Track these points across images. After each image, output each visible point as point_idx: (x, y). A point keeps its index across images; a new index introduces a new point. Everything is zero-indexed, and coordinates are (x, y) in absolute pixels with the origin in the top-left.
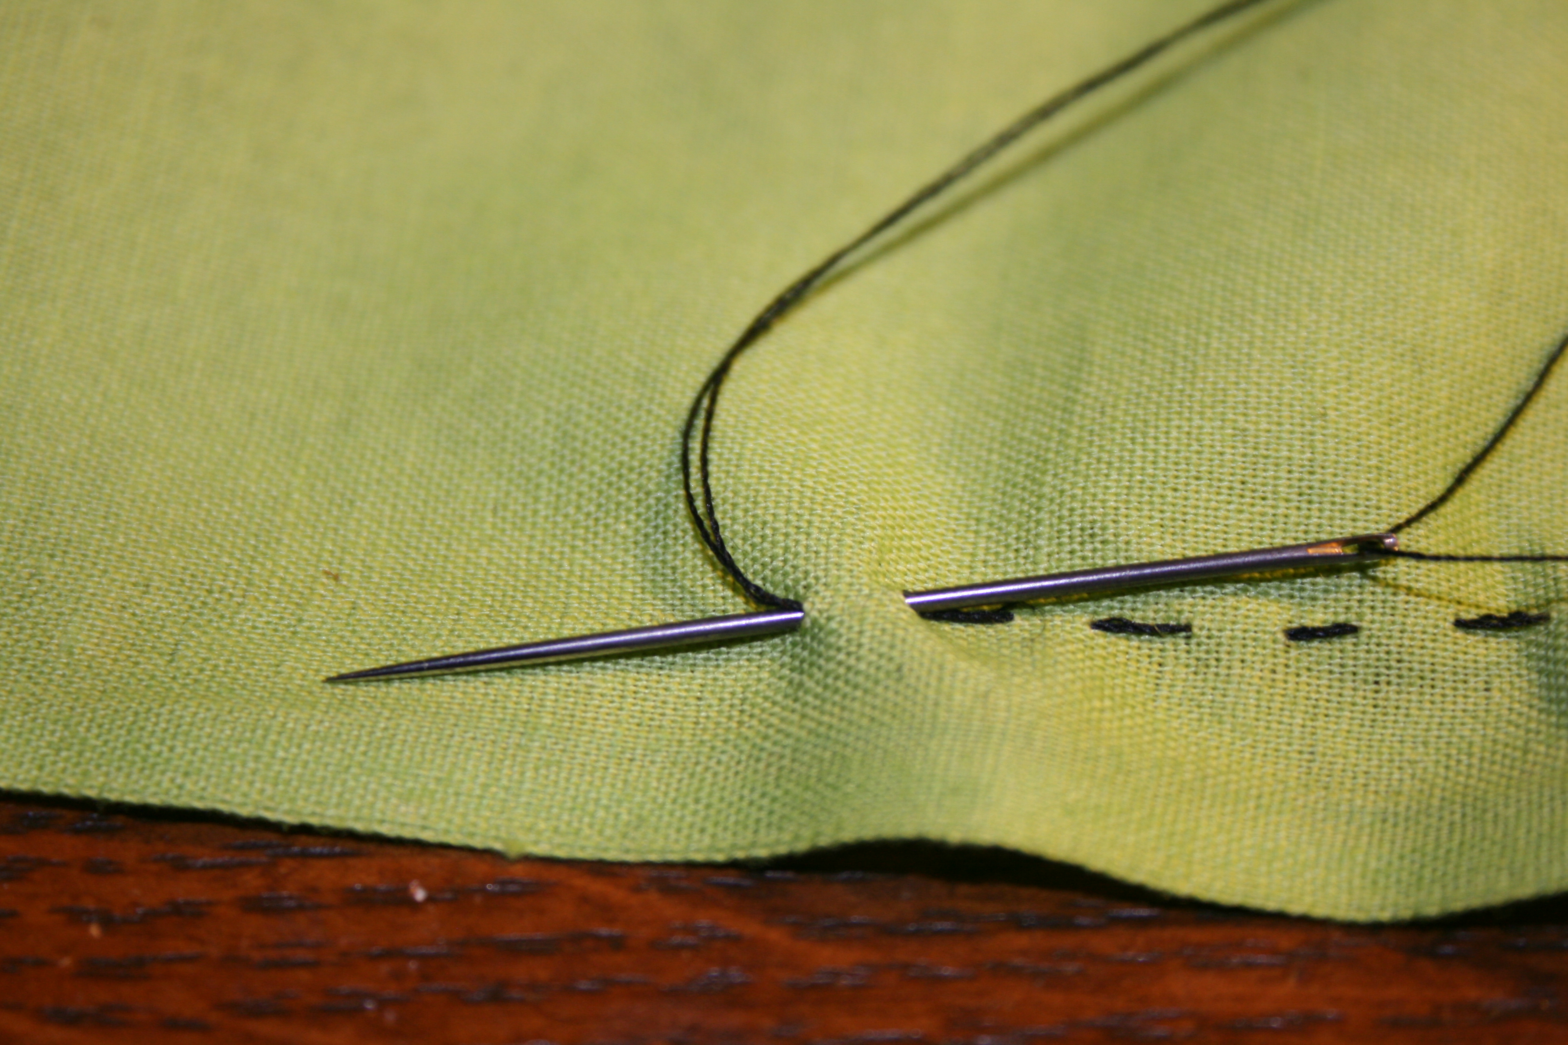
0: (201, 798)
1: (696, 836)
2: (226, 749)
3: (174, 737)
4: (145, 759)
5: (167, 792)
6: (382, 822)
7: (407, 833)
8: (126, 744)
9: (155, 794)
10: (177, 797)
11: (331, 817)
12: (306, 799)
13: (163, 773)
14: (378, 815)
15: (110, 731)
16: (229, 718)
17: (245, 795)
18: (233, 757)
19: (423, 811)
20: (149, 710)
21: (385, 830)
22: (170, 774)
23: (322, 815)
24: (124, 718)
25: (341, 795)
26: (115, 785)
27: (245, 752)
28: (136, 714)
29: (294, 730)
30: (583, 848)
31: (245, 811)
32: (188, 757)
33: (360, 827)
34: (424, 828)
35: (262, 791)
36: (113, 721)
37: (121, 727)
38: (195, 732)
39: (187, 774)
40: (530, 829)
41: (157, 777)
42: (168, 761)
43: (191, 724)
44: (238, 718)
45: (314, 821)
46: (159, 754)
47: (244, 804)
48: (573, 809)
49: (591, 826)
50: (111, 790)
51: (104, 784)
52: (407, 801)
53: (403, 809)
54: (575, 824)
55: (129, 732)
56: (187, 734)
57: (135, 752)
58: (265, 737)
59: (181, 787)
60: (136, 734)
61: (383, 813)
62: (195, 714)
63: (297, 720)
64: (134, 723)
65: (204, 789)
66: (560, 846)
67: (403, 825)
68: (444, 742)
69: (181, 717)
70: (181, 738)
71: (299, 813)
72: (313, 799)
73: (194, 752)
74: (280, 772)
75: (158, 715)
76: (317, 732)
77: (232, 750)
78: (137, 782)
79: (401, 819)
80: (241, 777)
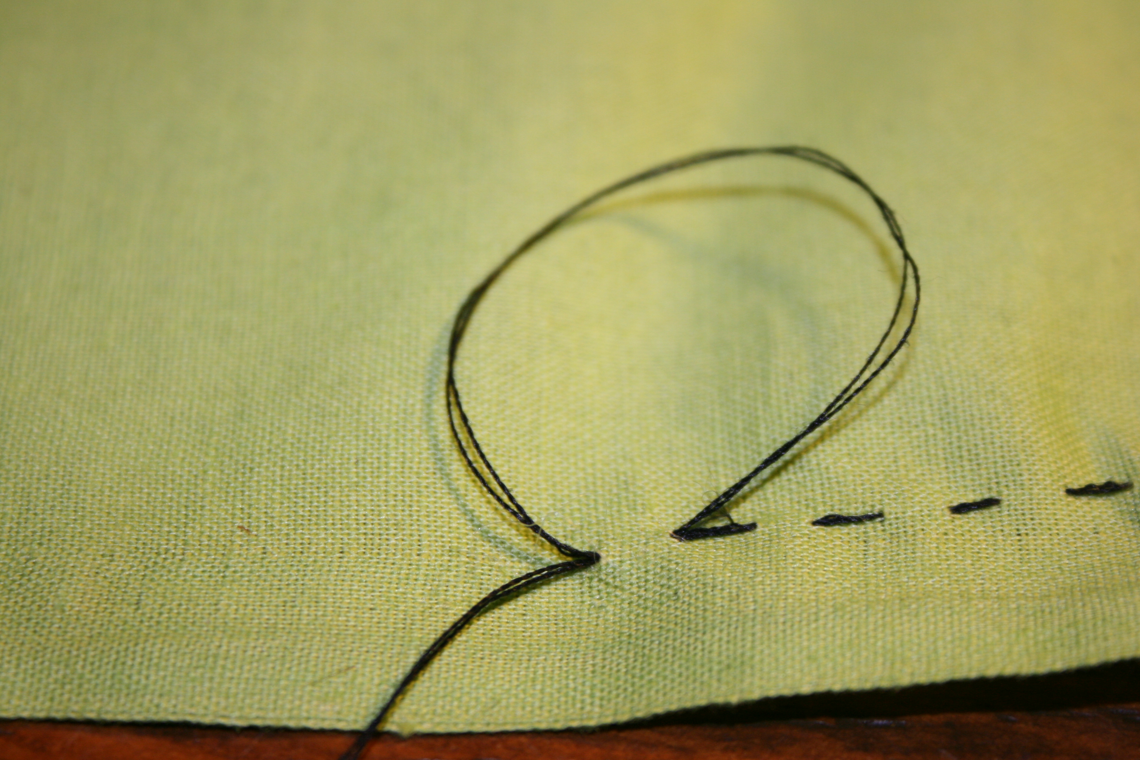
0: (174, 713)
1: (537, 712)
2: (187, 674)
3: (148, 667)
4: (128, 687)
5: (148, 710)
6: (308, 719)
7: (327, 725)
8: (113, 676)
9: (139, 713)
10: (157, 713)
11: (271, 719)
12: (251, 706)
13: (143, 696)
14: (305, 714)
15: (100, 667)
16: (187, 650)
17: (206, 708)
18: (193, 680)
19: (337, 708)
20: (127, 649)
21: (311, 724)
22: (148, 697)
23: (264, 718)
24: (109, 656)
25: (275, 702)
26: (109, 708)
27: (202, 675)
28: (118, 652)
29: (235, 655)
30: (456, 724)
31: (207, 720)
32: (160, 682)
33: (292, 724)
34: (339, 720)
35: (218, 704)
36: (101, 660)
37: (108, 663)
38: (163, 663)
39: (161, 695)
40: (416, 714)
41: (139, 700)
42: (146, 686)
43: (159, 657)
44: (194, 650)
45: (259, 723)
46: (138, 682)
47: (205, 715)
48: (445, 697)
49: (459, 707)
50: (107, 712)
51: (101, 708)
52: (325, 701)
53: (322, 708)
54: (448, 708)
55: (114, 667)
56: (157, 665)
57: (121, 681)
58: (215, 662)
59: (158, 706)
60: (119, 667)
61: (308, 711)
62: (162, 649)
63: (237, 647)
64: (117, 660)
65: (175, 706)
66: (439, 724)
67: (324, 719)
68: (346, 656)
69: (151, 653)
70: (153, 668)
71: (247, 718)
72: (256, 706)
73: (164, 678)
74: (229, 688)
75: (134, 652)
76: (253, 656)
77: (192, 675)
78: (124, 705)
79: (322, 715)
80: (201, 694)
